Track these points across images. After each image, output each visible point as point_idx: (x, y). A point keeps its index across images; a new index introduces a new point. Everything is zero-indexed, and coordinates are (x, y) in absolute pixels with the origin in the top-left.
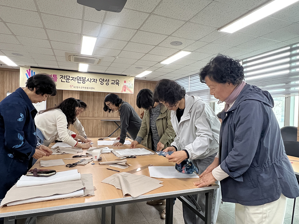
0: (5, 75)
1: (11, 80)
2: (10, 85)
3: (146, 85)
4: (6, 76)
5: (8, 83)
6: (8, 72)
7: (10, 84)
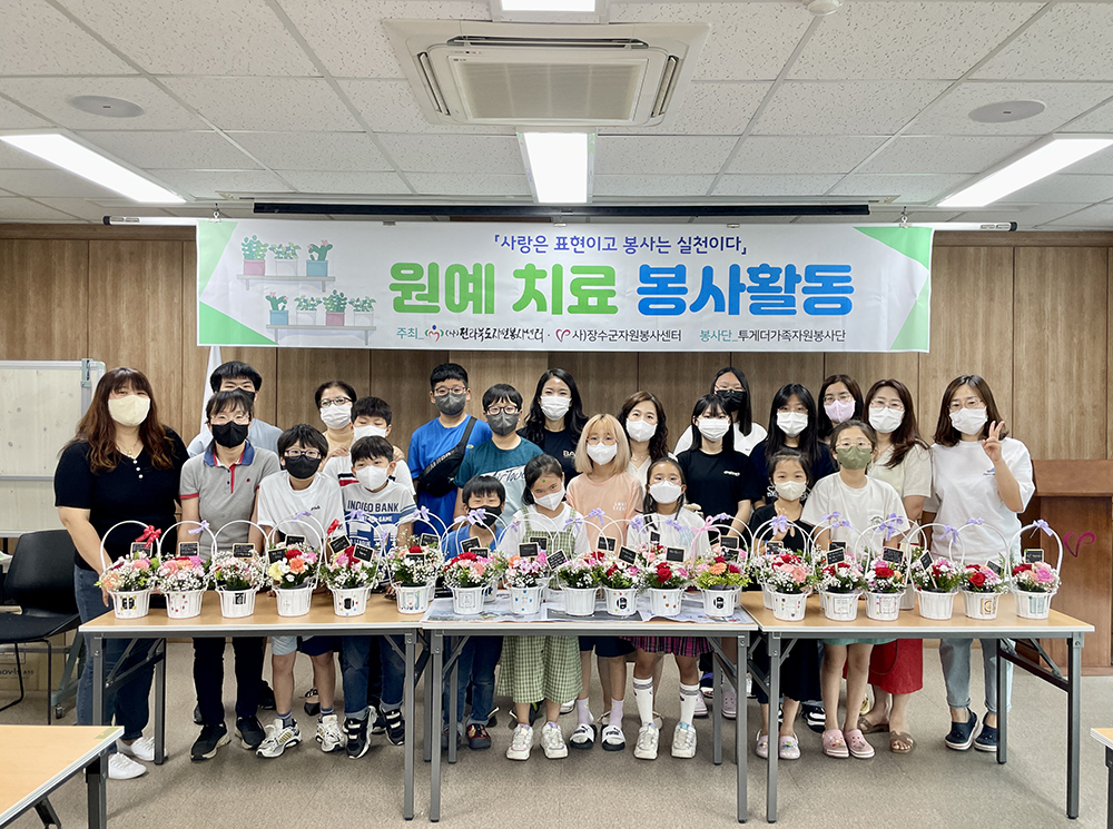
0: (149, 266)
1: (177, 292)
2: (176, 322)
3: (1007, 262)
4: (155, 268)
5: (163, 310)
6: (163, 244)
7: (172, 316)
